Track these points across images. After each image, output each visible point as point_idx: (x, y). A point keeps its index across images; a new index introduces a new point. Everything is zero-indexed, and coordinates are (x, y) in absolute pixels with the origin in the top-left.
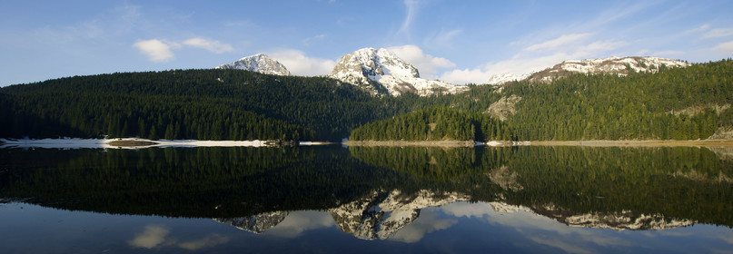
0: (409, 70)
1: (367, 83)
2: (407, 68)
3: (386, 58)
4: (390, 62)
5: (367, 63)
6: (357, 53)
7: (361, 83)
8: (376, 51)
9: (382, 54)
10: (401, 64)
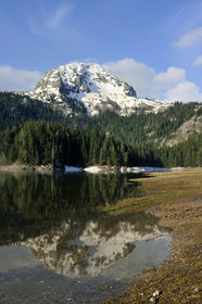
0: (122, 88)
1: (60, 100)
2: (120, 85)
3: (98, 75)
4: (102, 79)
5: (70, 79)
6: (62, 68)
7: (53, 100)
8: (88, 67)
9: (94, 70)
10: (113, 81)
